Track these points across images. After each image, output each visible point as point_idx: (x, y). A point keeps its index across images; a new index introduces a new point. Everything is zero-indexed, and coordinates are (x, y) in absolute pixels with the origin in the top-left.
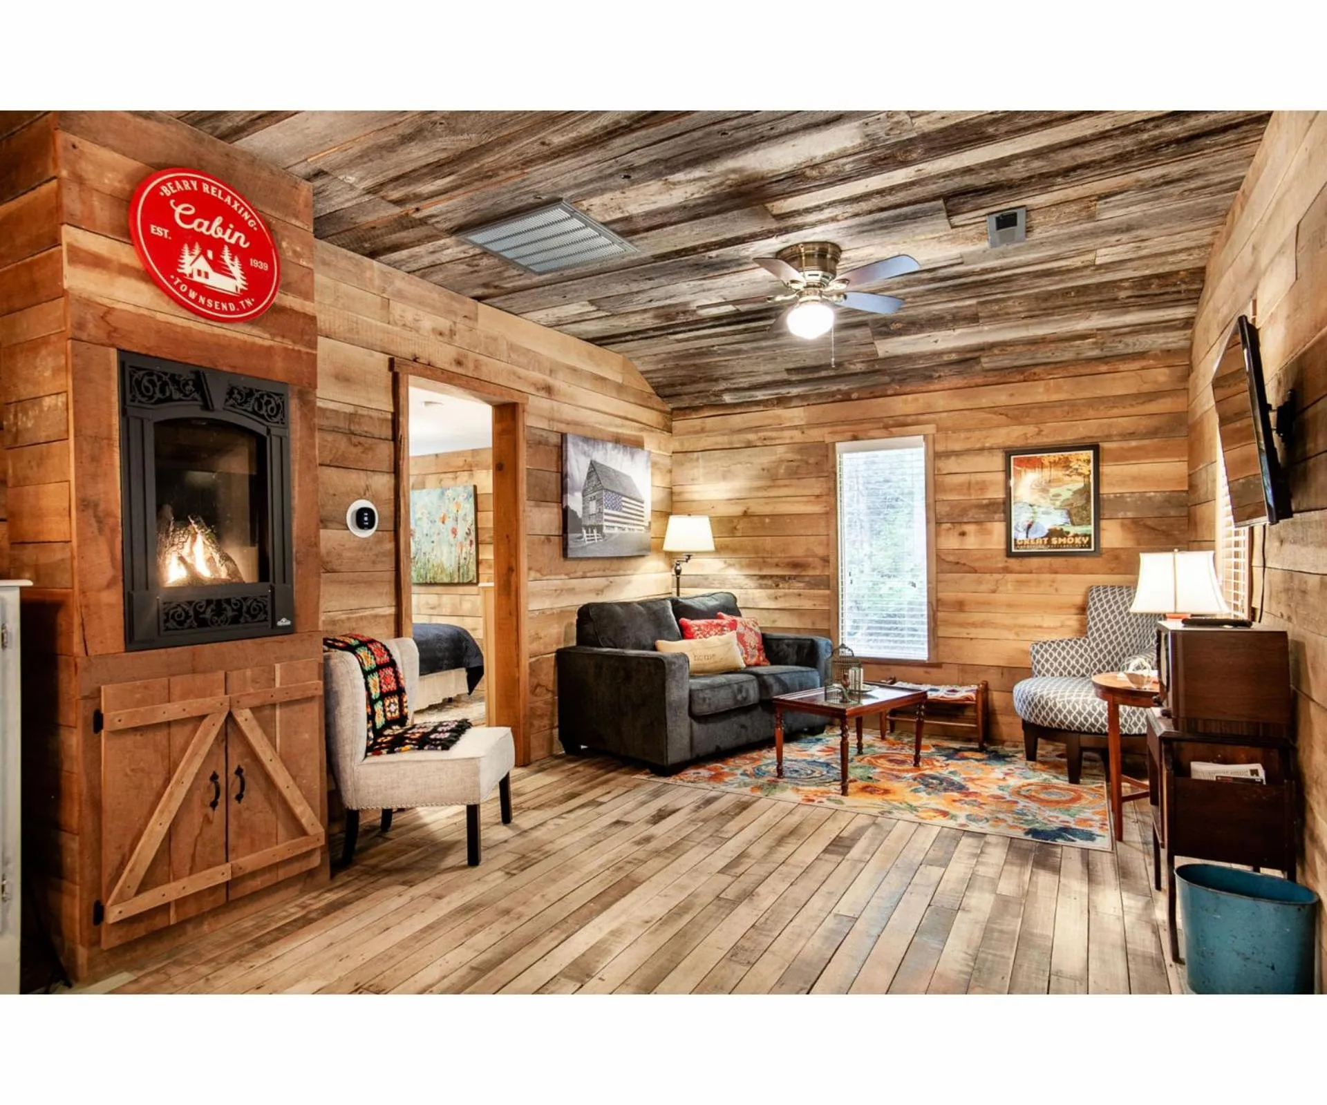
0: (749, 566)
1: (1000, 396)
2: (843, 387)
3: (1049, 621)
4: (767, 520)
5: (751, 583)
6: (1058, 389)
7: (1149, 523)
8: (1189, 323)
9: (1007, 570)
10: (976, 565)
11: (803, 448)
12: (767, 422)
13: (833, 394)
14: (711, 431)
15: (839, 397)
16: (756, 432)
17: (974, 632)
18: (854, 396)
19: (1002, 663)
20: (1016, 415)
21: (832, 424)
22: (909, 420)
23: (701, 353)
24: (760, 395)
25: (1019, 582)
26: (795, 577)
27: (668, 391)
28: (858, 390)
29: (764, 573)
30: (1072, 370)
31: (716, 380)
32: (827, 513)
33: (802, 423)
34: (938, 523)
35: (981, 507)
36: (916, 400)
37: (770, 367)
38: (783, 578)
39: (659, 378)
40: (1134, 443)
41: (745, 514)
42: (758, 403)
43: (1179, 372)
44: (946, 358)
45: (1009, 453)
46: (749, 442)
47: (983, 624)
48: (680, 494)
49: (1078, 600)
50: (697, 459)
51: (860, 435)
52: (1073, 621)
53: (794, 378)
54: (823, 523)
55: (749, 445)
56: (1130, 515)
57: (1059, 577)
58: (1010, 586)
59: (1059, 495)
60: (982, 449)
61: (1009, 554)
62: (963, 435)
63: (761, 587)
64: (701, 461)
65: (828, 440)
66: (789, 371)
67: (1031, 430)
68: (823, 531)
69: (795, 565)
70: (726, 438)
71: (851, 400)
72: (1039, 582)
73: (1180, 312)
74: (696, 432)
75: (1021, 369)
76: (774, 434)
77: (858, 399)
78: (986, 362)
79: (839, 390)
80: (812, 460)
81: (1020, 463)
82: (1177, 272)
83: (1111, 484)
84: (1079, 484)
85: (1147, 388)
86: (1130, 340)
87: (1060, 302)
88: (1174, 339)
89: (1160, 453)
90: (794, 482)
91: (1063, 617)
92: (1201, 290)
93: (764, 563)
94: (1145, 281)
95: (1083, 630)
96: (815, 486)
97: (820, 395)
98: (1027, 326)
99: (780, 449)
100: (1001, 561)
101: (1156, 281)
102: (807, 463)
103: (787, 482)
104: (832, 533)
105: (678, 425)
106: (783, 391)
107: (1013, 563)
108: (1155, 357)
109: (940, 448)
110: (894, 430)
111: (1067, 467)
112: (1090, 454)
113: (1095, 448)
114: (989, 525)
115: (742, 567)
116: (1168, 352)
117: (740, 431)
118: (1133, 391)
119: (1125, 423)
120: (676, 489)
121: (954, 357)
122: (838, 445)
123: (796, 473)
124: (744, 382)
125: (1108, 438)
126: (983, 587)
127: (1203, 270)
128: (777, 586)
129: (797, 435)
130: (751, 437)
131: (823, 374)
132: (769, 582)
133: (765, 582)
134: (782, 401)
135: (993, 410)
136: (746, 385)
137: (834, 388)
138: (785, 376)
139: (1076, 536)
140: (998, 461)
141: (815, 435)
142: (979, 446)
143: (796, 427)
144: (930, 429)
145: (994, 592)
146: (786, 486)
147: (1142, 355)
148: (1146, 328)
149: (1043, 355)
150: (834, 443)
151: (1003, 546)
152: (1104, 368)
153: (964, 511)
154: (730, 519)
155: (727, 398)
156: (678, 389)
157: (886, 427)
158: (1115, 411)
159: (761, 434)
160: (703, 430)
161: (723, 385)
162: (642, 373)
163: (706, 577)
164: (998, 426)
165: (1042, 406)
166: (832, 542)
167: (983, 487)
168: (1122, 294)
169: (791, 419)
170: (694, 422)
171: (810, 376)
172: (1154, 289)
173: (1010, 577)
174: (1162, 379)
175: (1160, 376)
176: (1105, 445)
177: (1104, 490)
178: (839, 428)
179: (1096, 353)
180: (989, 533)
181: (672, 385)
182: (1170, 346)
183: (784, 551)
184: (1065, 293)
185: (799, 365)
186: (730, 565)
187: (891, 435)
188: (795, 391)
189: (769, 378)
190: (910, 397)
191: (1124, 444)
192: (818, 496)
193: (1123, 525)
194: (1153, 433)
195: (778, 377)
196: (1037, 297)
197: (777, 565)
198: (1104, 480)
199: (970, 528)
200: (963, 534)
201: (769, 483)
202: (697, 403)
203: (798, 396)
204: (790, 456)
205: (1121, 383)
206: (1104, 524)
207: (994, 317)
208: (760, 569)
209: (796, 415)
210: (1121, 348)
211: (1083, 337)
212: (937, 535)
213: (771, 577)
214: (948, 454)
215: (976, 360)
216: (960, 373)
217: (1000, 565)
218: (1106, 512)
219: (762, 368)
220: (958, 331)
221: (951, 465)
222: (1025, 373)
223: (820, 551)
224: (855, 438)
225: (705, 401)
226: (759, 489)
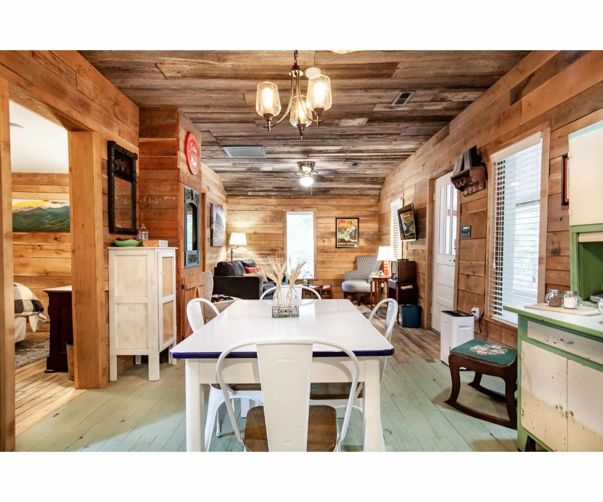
0: (257, 250)
1: (334, 202)
2: (289, 194)
3: (346, 266)
4: (263, 235)
5: (257, 256)
6: (349, 202)
7: (370, 239)
8: (380, 189)
9: (336, 252)
10: (327, 250)
11: (276, 212)
12: (263, 203)
13: (285, 196)
14: (242, 204)
15: (287, 197)
16: (259, 206)
17: (327, 270)
18: (292, 197)
19: (334, 278)
20: (339, 208)
21: (285, 205)
22: (309, 206)
23: (247, 179)
24: (261, 194)
25: (339, 255)
26: (272, 254)
27: (229, 189)
28: (294, 195)
29: (261, 253)
30: (353, 197)
31: (248, 187)
32: (283, 234)
33: (275, 204)
34: (317, 238)
35: (329, 233)
36: (311, 201)
37: (269, 185)
38: (268, 254)
39: (228, 184)
40: (367, 218)
41: (255, 233)
42: (260, 196)
43: (376, 201)
44: (321, 190)
45: (337, 219)
46: (257, 209)
47: (329, 268)
48: (230, 225)
49: (353, 260)
50: (237, 213)
51: (295, 210)
52: (352, 266)
53: (275, 190)
54: (282, 236)
55: (257, 210)
56: (366, 237)
57: (349, 254)
58: (336, 256)
59: (349, 231)
60: (329, 217)
61: (336, 247)
62: (324, 212)
63: (260, 257)
64: (238, 214)
65: (284, 210)
66: (274, 187)
67: (342, 212)
68: (282, 239)
69: (273, 250)
70: (248, 207)
71: (291, 198)
72: (344, 255)
73: (378, 186)
74: (237, 204)
75: (340, 195)
76: (266, 207)
77: (294, 198)
78: (331, 192)
79: (287, 195)
80: (278, 216)
81: (340, 221)
82: (379, 178)
83: (362, 229)
84: (354, 228)
85: (370, 204)
86: (366, 191)
87: (354, 180)
88: (376, 193)
89: (372, 221)
90: (272, 223)
91: (350, 265)
92: (383, 182)
93: (262, 249)
94: (372, 178)
95: (355, 268)
96: (280, 225)
97: (282, 196)
98: (344, 184)
99: (268, 212)
100: (334, 249)
101: (375, 179)
102: (277, 217)
103: (270, 223)
104: (285, 240)
105: (230, 200)
106: (270, 193)
107: (337, 250)
108: (371, 196)
109: (318, 215)
110: (305, 209)
111: (351, 224)
112: (357, 220)
113: (358, 219)
114: (331, 239)
115: (253, 251)
116: (374, 195)
117: (253, 205)
118: (367, 204)
119: (364, 213)
120: (228, 223)
121: (324, 190)
122: (288, 212)
123: (272, 220)
124: (258, 189)
125: (361, 216)
126: (330, 257)
127: (385, 178)
128: (266, 257)
129: (273, 208)
130: (258, 207)
131: (285, 190)
132: (263, 256)
133: (262, 256)
134: (268, 196)
135: (333, 206)
136: (258, 190)
137: (286, 194)
138: (272, 189)
139: (353, 242)
140: (334, 221)
141: (280, 208)
142: (328, 216)
143: (273, 205)
144: (315, 210)
145: (332, 258)
146: (269, 224)
147: (368, 195)
148: (371, 189)
149: (345, 192)
150: (286, 212)
151: (334, 245)
152: (360, 197)
153: (324, 234)
154: (250, 234)
155: (250, 193)
156: (234, 189)
157: (302, 208)
158: (363, 209)
159: (261, 207)
160: (239, 203)
161: (250, 189)
162: (223, 182)
163: (240, 254)
164: (334, 210)
165: (345, 206)
166: (284, 243)
167: (329, 228)
168: (368, 180)
169: (271, 203)
170: (236, 200)
171: (280, 190)
172: (374, 180)
173: (336, 254)
174: (373, 202)
175: (373, 201)
176: (360, 218)
177: (360, 230)
178: (287, 207)
179: (358, 193)
180: (331, 241)
181: (232, 187)
182: (375, 194)
183: (269, 245)
184: (355, 178)
185: (278, 186)
186: (249, 250)
187: (304, 211)
188: (273, 193)
189: (266, 189)
190: (309, 200)
191: (364, 218)
192: (280, 228)
193: (364, 240)
194: (371, 216)
195: (270, 189)
196: (348, 178)
197: (266, 250)
198: (360, 227)
199: (326, 240)
200: (324, 241)
201: (263, 223)
202: (238, 194)
203: (274, 195)
204: (270, 214)
205: (364, 202)
206: (360, 239)
207: (337, 181)
208: (260, 251)
209: (273, 201)
210: (364, 193)
211: (356, 189)
212: (317, 241)
213: (264, 254)
214: (320, 217)
215: (329, 191)
216: (323, 194)
217: (334, 250)
218: (360, 236)
219: (266, 186)
220: (327, 183)
221: (321, 221)
222: (340, 196)
223: (281, 246)
224: (292, 210)
225: (241, 193)
226: (260, 225)
